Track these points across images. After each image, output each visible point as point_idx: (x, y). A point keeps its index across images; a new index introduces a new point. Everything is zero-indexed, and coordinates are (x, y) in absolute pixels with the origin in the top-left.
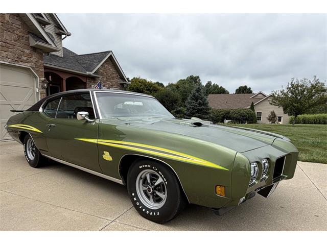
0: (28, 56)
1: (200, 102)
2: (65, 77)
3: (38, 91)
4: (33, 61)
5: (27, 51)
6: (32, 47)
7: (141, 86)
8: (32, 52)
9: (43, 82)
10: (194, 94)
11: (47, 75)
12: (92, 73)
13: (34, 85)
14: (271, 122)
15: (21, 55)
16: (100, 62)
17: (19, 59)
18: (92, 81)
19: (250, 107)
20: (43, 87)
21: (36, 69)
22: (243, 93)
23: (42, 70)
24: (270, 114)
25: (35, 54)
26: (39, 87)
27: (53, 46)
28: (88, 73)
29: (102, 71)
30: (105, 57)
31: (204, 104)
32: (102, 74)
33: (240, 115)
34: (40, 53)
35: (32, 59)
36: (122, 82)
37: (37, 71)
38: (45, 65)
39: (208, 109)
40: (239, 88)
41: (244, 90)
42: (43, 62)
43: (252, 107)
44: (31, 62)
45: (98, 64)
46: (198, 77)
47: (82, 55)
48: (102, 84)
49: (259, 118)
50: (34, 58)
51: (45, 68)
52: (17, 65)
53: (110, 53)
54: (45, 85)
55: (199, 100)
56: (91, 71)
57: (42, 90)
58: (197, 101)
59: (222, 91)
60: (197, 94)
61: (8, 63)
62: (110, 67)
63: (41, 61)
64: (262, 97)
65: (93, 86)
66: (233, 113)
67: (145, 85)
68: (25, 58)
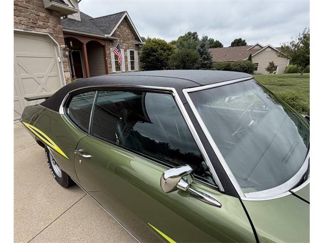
0: (45, 20)
1: (204, 57)
2: (85, 42)
3: (60, 61)
4: (51, 26)
5: (43, 15)
6: (47, 9)
7: (155, 45)
8: (48, 15)
9: (64, 49)
10: (198, 49)
11: (67, 41)
12: (109, 36)
13: (55, 54)
14: (269, 72)
15: (37, 20)
16: (116, 23)
17: (34, 25)
18: (111, 44)
19: (248, 58)
20: (65, 56)
21: (55, 35)
22: (238, 45)
23: (62, 36)
24: (269, 64)
25: (52, 17)
26: (60, 56)
27: (70, 6)
28: (106, 36)
29: (118, 33)
30: (121, 18)
31: (208, 58)
32: (119, 36)
33: (241, 67)
34: (58, 16)
35: (49, 24)
36: (137, 43)
37: (56, 38)
38: (64, 30)
39: (211, 63)
40: (235, 41)
41: (239, 43)
42: (62, 27)
43: (250, 58)
44: (48, 27)
45: (115, 26)
46: (196, 33)
47: (99, 18)
48: (120, 46)
49: (256, 69)
50: (51, 22)
51: (65, 33)
52: (33, 32)
53: (126, 14)
54: (67, 53)
55: (204, 55)
56: (109, 34)
57: (64, 59)
58: (202, 57)
59: (218, 45)
60: (202, 49)
61: (23, 31)
62: (125, 28)
63: (59, 26)
64: (259, 49)
65: (111, 49)
66: (233, 65)
67: (159, 45)
68: (41, 23)
